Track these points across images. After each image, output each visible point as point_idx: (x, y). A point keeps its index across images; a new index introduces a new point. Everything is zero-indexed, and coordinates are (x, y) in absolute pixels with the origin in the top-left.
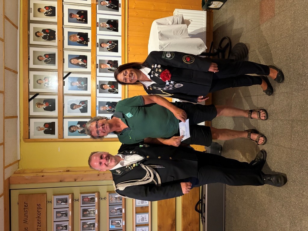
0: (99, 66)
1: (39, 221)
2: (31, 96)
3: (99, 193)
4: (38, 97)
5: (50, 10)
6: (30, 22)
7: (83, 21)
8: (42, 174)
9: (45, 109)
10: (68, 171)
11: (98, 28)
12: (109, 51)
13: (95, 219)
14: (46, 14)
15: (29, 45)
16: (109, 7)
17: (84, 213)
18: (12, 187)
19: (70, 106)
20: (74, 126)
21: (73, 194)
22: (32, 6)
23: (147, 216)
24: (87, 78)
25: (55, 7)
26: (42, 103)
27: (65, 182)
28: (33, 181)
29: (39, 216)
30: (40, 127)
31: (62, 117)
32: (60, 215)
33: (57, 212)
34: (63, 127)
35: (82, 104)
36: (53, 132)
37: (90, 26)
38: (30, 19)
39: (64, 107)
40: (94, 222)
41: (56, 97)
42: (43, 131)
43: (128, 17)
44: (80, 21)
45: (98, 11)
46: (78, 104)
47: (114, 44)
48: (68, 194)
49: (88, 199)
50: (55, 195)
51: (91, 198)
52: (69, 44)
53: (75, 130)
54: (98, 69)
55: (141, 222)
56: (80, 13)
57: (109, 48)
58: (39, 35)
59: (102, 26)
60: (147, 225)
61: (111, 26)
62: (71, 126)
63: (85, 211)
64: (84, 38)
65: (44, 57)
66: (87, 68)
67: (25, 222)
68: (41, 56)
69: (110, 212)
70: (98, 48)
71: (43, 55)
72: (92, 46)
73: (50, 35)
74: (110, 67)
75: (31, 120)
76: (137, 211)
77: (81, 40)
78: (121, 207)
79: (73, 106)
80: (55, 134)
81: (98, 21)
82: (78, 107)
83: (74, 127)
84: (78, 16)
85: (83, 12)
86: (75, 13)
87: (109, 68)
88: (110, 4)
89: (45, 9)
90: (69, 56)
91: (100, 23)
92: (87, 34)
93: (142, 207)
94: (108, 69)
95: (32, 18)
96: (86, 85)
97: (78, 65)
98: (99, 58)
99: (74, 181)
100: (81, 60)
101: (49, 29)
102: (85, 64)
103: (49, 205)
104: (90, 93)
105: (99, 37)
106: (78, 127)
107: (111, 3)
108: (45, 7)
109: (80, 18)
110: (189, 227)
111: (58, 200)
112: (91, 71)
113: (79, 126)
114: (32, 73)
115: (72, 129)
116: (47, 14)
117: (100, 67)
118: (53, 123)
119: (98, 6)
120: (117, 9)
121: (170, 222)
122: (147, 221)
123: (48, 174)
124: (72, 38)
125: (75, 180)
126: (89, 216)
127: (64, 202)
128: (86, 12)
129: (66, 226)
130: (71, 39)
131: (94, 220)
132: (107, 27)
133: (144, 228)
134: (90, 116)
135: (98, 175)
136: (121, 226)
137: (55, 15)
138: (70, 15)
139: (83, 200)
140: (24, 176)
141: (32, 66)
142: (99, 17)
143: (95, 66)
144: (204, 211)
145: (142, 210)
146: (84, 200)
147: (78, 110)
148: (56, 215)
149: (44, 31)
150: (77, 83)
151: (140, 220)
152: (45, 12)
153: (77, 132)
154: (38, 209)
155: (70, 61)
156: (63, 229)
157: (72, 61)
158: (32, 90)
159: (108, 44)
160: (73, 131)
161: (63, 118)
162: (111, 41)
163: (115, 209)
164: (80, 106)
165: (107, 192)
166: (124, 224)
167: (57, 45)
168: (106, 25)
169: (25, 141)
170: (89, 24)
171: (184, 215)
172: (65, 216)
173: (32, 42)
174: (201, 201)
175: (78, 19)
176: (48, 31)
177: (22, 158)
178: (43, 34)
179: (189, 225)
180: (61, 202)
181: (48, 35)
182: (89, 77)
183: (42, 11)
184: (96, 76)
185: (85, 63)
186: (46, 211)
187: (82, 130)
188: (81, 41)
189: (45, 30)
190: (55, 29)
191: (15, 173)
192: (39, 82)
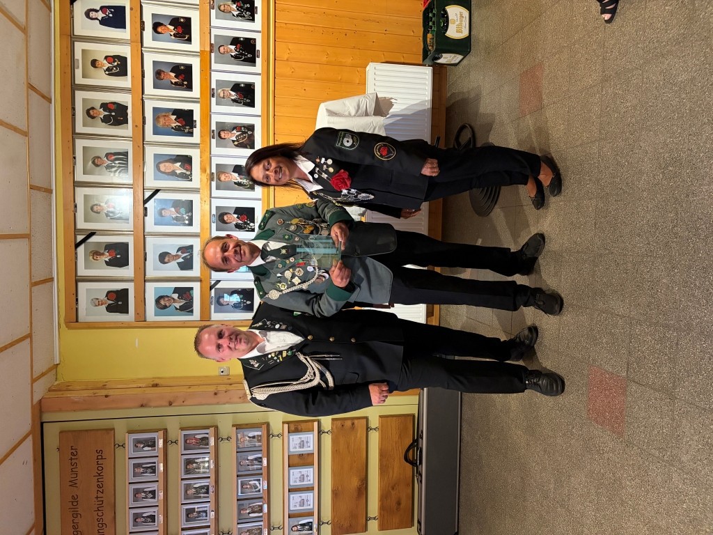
0: (217, 176)
1: (99, 483)
2: (80, 238)
3: (216, 428)
4: (93, 239)
5: (116, 64)
6: (75, 87)
7: (183, 85)
8: (104, 392)
9: (109, 263)
10: (156, 385)
11: (214, 100)
12: (237, 146)
13: (209, 477)
14: (107, 73)
15: (75, 135)
16: (236, 57)
17: (188, 467)
18: (46, 417)
19: (158, 258)
20: (167, 296)
21: (166, 431)
22: (78, 55)
23: (310, 473)
24: (192, 201)
25: (126, 58)
26: (102, 252)
27: (150, 407)
28: (88, 405)
29: (99, 472)
30: (97, 299)
31: (142, 279)
32: (142, 470)
33: (136, 466)
34: (145, 299)
35: (182, 253)
36: (124, 309)
37: (198, 96)
38: (76, 82)
39: (145, 260)
40: (207, 484)
41: (129, 240)
42: (104, 307)
43: (275, 78)
44: (178, 86)
45: (214, 66)
46: (174, 252)
47: (247, 133)
48: (156, 431)
49: (196, 439)
50: (130, 432)
51: (203, 439)
52: (154, 134)
53: (168, 304)
54: (214, 184)
55: (298, 483)
56: (176, 68)
57: (237, 141)
58: (95, 115)
59: (222, 95)
60: (309, 489)
61: (240, 96)
62: (161, 297)
63: (189, 462)
64: (185, 120)
65: (105, 159)
66: (191, 180)
67: (73, 484)
68: (99, 157)
69: (239, 464)
70: (214, 141)
71: (103, 155)
72: (201, 136)
73: (116, 115)
74: (238, 178)
75: (81, 285)
76: (291, 463)
77: (179, 124)
78: (260, 455)
79: (163, 257)
80: (128, 313)
81: (214, 86)
82: (173, 260)
83: (166, 299)
84: (173, 75)
85: (182, 68)
86: (167, 70)
87: (236, 181)
88: (239, 52)
89: (105, 62)
90: (156, 156)
91: (217, 90)
92: (191, 112)
93: (301, 456)
94: (235, 183)
95: (79, 80)
96: (190, 214)
97: (173, 174)
98: (215, 161)
99: (168, 404)
100: (179, 164)
101: (114, 103)
102: (188, 173)
103: (119, 451)
104: (199, 231)
105: (215, 119)
106: (173, 299)
107: (240, 49)
108: (106, 58)
109: (177, 80)
110: (393, 493)
111: (137, 442)
112: (199, 187)
113: (175, 296)
114: (81, 192)
115: (162, 302)
116: (110, 72)
117: (219, 179)
118: (126, 291)
119: (213, 55)
120: (252, 61)
121: (355, 482)
122: (312, 482)
123: (117, 392)
124: (162, 121)
125: (170, 404)
126: (199, 473)
127: (149, 446)
128: (188, 68)
129: (153, 492)
130: (159, 122)
131: (208, 480)
132: (233, 98)
133: (304, 495)
134: (198, 277)
135: (216, 394)
136: (259, 491)
137: (125, 74)
138: (158, 74)
139: (185, 441)
140: (69, 395)
141: (80, 177)
142: (215, 77)
143: (208, 177)
144: (421, 463)
145: (300, 460)
146: (188, 441)
147: (174, 264)
148: (134, 470)
149: (105, 106)
150: (171, 213)
151: (298, 480)
152: (105, 68)
153: (172, 308)
154: (98, 459)
155: (157, 167)
156: (146, 498)
157: (162, 167)
158: (81, 225)
159: (235, 131)
160: (165, 307)
161: (145, 281)
162: (241, 127)
163: (250, 458)
164: (177, 257)
165: (233, 426)
166: (266, 487)
167: (131, 135)
168: (230, 94)
169: (69, 327)
170: (196, 92)
171: (383, 469)
172: (151, 473)
173: (80, 128)
174: (415, 443)
175: (173, 81)
176: (113, 107)
177: (62, 360)
178: (103, 113)
179: (393, 489)
180: (142, 446)
181: (113, 114)
182: (195, 198)
183: (99, 66)
184: (211, 197)
185: (187, 170)
186: (113, 463)
187: (182, 304)
188: (179, 126)
189: (107, 104)
190: (127, 102)
191: (50, 390)
192: (95, 208)
